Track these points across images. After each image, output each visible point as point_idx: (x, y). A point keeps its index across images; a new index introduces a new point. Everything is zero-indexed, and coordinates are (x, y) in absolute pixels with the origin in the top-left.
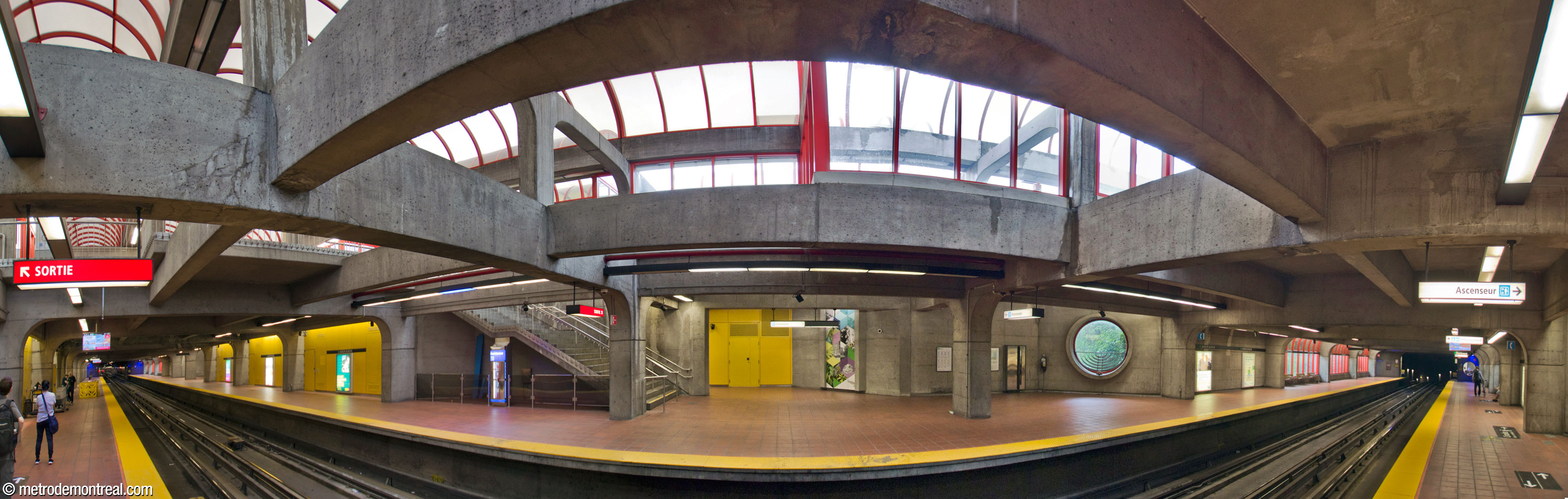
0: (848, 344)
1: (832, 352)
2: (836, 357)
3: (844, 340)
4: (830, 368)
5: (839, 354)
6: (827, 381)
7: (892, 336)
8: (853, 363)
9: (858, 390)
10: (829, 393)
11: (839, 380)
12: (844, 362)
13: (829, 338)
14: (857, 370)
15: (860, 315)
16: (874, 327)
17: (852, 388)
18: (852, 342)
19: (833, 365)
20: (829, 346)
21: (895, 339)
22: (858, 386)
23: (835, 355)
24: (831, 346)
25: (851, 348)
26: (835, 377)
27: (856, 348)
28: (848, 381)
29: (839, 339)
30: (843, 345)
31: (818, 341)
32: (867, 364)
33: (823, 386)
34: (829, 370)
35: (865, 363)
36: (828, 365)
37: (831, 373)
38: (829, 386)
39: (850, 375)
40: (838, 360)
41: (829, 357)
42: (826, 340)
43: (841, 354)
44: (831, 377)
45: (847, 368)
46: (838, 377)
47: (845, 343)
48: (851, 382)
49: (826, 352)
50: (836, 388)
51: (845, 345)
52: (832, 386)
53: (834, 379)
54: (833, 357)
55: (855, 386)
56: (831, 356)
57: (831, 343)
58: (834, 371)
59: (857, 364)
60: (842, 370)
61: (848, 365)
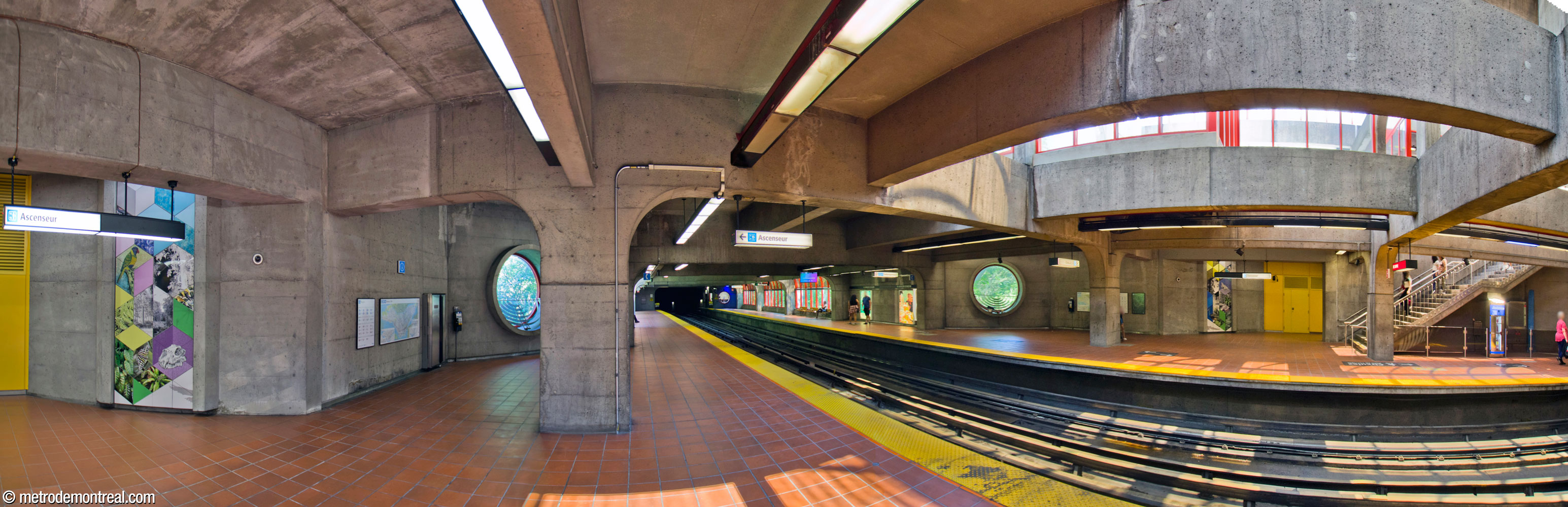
0: (175, 294)
1: (131, 314)
2: (141, 326)
3: (163, 280)
4: (126, 354)
5: (150, 319)
6: (116, 387)
7: (286, 273)
8: (188, 344)
9: (201, 408)
10: (120, 421)
11: (148, 385)
12: (161, 340)
13: (123, 278)
14: (201, 361)
15: (209, 215)
16: (240, 249)
17: (184, 403)
18: (185, 287)
19: (133, 348)
20: (123, 297)
21: (296, 280)
22: (201, 397)
23: (140, 321)
24: (130, 297)
25: (183, 303)
26: (139, 378)
27: (200, 304)
28: (173, 388)
29: (151, 280)
30: (160, 296)
31: (93, 284)
32: (222, 341)
33: (108, 401)
34: (122, 361)
35: (217, 340)
36: (120, 347)
37: (129, 368)
38: (120, 400)
39: (179, 372)
40: (147, 335)
41: (122, 326)
42: (116, 281)
43: (156, 319)
44: (128, 378)
45: (171, 355)
46: (146, 377)
47: (167, 291)
48: (182, 390)
49: (115, 313)
50: (135, 404)
51: (165, 295)
52: (130, 399)
53: (135, 382)
54: (134, 328)
55: (194, 401)
56: (127, 325)
57: (130, 290)
58: (136, 363)
59: (201, 345)
60: (156, 360)
61: (173, 348)
